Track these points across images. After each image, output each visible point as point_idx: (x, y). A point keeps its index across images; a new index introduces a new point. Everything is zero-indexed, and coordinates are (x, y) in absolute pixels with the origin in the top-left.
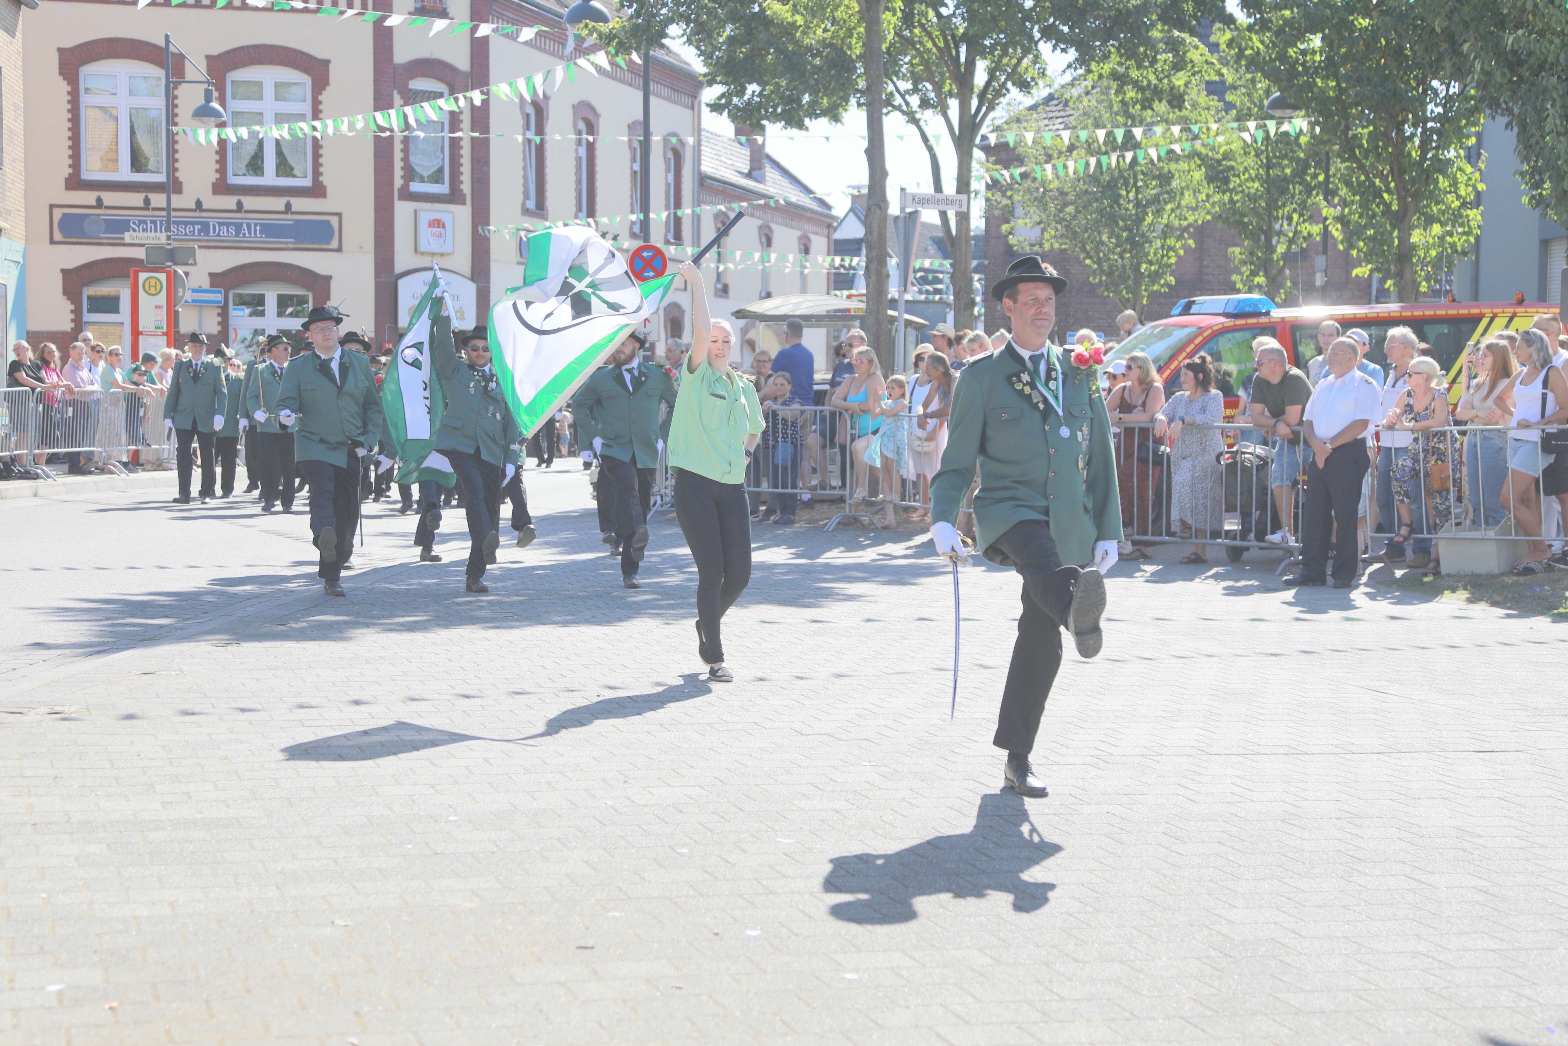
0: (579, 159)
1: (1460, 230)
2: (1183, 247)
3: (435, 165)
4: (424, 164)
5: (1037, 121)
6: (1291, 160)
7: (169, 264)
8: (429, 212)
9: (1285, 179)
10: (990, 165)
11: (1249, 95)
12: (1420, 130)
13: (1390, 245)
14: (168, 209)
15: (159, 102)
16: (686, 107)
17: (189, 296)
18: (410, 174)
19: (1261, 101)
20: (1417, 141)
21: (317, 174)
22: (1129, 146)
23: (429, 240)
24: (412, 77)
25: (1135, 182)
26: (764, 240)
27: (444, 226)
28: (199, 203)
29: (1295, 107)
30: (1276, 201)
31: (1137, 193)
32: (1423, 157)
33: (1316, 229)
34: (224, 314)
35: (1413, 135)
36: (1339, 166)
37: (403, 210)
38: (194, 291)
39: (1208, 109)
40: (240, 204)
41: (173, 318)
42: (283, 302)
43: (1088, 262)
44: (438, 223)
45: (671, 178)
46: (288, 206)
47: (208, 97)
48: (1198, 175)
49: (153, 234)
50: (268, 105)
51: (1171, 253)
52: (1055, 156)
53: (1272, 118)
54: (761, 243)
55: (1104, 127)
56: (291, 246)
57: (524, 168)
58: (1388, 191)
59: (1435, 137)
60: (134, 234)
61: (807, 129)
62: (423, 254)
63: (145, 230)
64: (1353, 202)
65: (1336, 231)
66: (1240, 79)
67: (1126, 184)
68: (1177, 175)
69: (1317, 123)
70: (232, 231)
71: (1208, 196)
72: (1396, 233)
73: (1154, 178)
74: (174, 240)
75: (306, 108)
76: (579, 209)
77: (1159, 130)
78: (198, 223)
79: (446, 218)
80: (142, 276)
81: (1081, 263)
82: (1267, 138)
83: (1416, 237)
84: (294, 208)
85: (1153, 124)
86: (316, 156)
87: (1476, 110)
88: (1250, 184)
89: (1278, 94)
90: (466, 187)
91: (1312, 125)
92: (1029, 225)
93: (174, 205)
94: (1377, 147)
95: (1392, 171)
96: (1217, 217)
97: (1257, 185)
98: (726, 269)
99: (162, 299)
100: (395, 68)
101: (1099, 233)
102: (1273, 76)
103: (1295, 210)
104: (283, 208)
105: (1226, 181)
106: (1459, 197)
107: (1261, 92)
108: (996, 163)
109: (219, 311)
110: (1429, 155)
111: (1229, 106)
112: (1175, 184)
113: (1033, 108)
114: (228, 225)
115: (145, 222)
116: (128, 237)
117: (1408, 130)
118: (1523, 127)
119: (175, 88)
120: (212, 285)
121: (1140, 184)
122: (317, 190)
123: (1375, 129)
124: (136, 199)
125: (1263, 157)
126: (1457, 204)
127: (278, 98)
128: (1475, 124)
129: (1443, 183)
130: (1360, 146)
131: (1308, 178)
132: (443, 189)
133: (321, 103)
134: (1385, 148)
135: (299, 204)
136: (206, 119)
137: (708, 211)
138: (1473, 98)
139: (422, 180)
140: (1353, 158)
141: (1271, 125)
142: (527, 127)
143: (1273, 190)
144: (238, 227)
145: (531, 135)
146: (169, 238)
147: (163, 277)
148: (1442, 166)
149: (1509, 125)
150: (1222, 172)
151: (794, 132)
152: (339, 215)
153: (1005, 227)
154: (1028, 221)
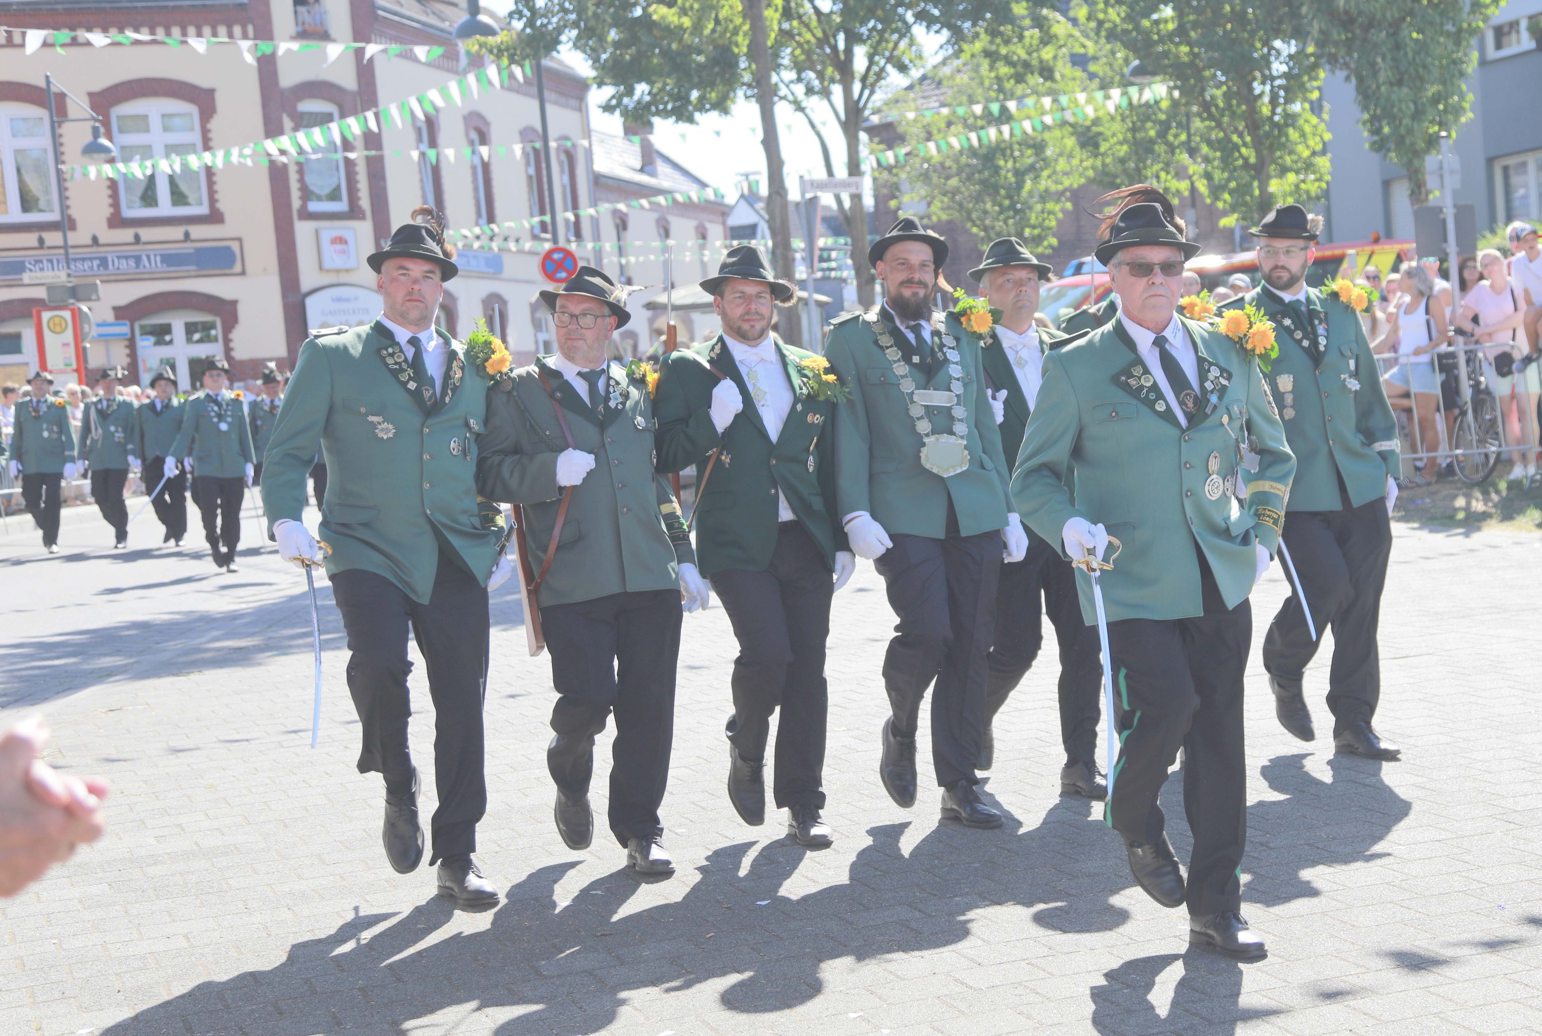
0: (474, 168)
1: (1312, 177)
2: (1063, 210)
3: (333, 183)
4: (319, 184)
5: (915, 100)
6: (1154, 122)
7: (72, 301)
8: (330, 230)
9: (1152, 141)
10: (874, 146)
11: (1111, 65)
12: (1268, 88)
13: (1252, 196)
14: (66, 247)
15: (46, 142)
16: (574, 109)
17: (94, 332)
18: (307, 194)
19: (1121, 69)
20: (1266, 99)
21: (212, 201)
22: (1004, 118)
23: (333, 258)
24: (300, 99)
25: (1012, 151)
26: (662, 231)
27: (346, 242)
28: (95, 240)
29: (1154, 73)
30: (1144, 162)
31: (1015, 162)
32: (1273, 113)
33: (1184, 186)
34: (132, 345)
35: (1263, 93)
36: (1197, 124)
37: (303, 230)
38: (99, 325)
39: (1074, 79)
40: (137, 238)
41: (81, 354)
42: (190, 329)
43: (975, 230)
44: (341, 240)
45: (566, 179)
46: (187, 235)
47: (96, 133)
48: (1070, 142)
49: (51, 273)
50: (156, 137)
51: (1052, 217)
52: (935, 132)
53: (1132, 84)
54: (660, 235)
55: (978, 103)
56: (193, 273)
57: (421, 180)
58: (1245, 144)
59: (1282, 93)
60: (33, 274)
61: (697, 124)
62: (328, 271)
63: (42, 269)
64: (1214, 159)
65: (1202, 186)
66: (1100, 50)
67: (1004, 155)
68: (1050, 143)
69: (1176, 87)
70: (132, 263)
71: (1081, 161)
72: (1256, 184)
73: (1029, 147)
74: (76, 277)
75: (195, 137)
76: (479, 215)
77: (1030, 101)
78: (96, 258)
79: (348, 235)
80: (46, 316)
81: (967, 232)
82: (1130, 104)
83: (1274, 186)
84: (193, 236)
85: (1024, 96)
86: (211, 183)
87: (1315, 67)
88: (1118, 147)
89: (1137, 62)
90: (365, 202)
91: (1171, 89)
92: (916, 199)
93: (71, 242)
94: (1230, 106)
95: (1247, 126)
96: (1091, 181)
97: (1125, 148)
98: (628, 262)
99: (69, 336)
100: (282, 92)
101: (984, 202)
102: (1130, 45)
103: (1162, 169)
104: (181, 237)
105: (1097, 146)
106: (1308, 147)
107: (1120, 61)
108: (880, 143)
109: (127, 343)
110: (1279, 110)
111: (1092, 76)
112: (1049, 152)
113: (910, 88)
114: (127, 258)
115: (41, 261)
116: (26, 278)
117: (1257, 88)
118: (1361, 80)
119: (60, 126)
120: (117, 317)
121: (1017, 153)
122: (215, 217)
123: (1229, 88)
124: (30, 239)
125: (1128, 121)
126: (1306, 153)
127: (166, 129)
128: (1316, 78)
129: (1293, 134)
130: (1217, 106)
131: (1171, 138)
132: (342, 206)
133: (209, 131)
134: (1239, 105)
135: (198, 231)
136: (95, 156)
137: (605, 207)
138: (1312, 55)
139: (319, 198)
140: (1211, 117)
141: (1133, 91)
142: (420, 139)
143: (1141, 152)
144: (138, 259)
145: (424, 147)
146: (69, 275)
147: (67, 314)
148: (1291, 119)
149: (1347, 79)
150: (1092, 138)
151: (683, 126)
152: (240, 240)
153: (893, 204)
154: (914, 195)
